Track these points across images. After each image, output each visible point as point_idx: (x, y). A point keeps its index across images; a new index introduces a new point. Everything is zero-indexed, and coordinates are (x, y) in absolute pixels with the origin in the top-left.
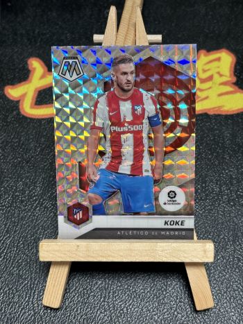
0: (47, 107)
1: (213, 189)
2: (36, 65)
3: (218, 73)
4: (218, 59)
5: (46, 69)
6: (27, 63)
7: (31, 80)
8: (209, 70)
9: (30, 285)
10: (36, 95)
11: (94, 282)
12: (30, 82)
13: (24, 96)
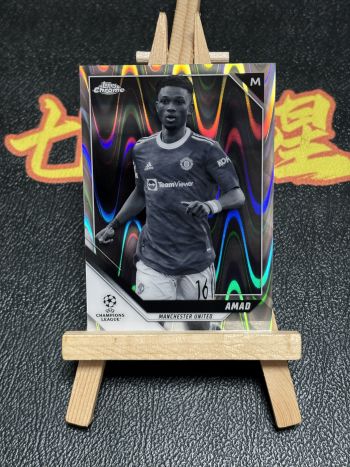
0: (65, 168)
1: (296, 293)
2: (51, 106)
3: (310, 124)
4: (311, 104)
5: (65, 110)
6: (37, 102)
7: (43, 126)
8: (296, 120)
9: (36, 425)
10: (49, 150)
11: (126, 422)
12: (42, 129)
13: (32, 150)
